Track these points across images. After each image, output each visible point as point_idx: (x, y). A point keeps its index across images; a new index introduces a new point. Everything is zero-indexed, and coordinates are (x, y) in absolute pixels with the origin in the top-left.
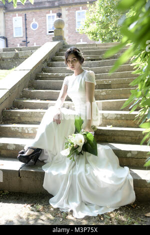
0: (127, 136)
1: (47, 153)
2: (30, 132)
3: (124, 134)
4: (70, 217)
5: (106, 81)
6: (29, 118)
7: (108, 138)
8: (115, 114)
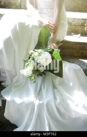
8: (83, 19)
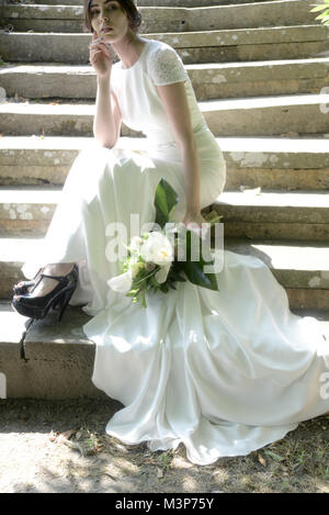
0: (302, 222)
1: (89, 283)
2: (23, 217)
3: (293, 216)
4: (178, 462)
5: (223, 35)
6: (10, 169)
7: (249, 228)
8: (265, 153)
